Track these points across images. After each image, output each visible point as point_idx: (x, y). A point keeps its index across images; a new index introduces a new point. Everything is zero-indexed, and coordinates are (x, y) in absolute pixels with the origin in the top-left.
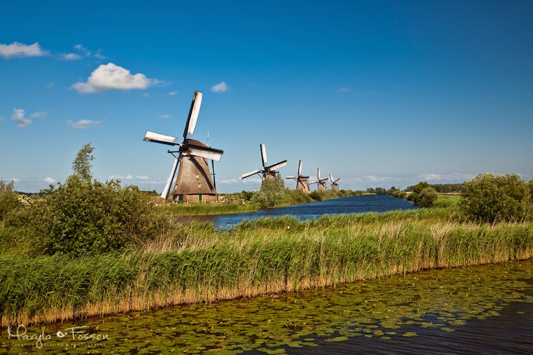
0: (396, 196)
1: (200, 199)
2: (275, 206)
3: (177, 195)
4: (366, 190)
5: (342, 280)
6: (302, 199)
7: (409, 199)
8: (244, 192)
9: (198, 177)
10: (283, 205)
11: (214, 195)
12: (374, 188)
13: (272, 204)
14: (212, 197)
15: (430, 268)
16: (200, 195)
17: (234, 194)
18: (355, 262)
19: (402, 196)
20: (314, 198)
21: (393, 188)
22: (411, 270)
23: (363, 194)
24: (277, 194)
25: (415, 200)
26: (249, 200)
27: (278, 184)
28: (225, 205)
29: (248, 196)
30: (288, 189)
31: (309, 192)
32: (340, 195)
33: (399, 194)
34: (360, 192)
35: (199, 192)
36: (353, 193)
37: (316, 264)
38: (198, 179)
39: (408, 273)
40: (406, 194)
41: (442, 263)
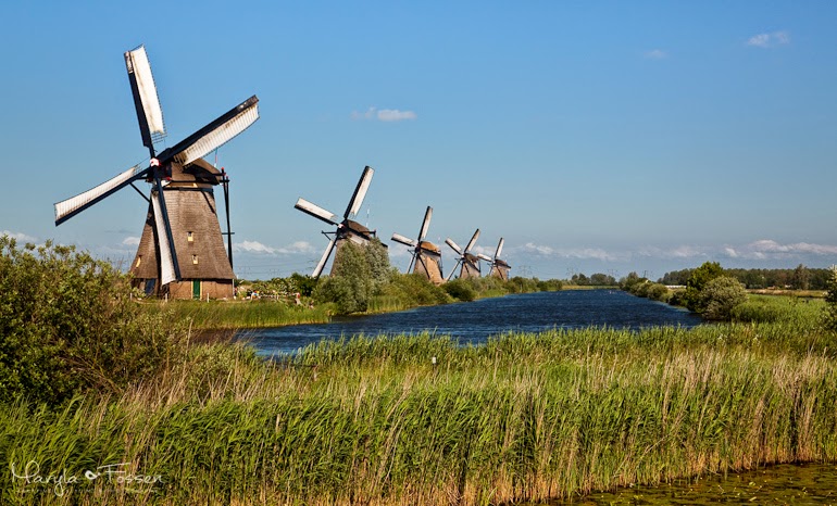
0: (643, 295)
1: (197, 290)
2: (369, 311)
3: (142, 280)
4: (570, 279)
5: (587, 486)
6: (430, 296)
7: (674, 301)
8: (295, 276)
9: (190, 239)
10: (388, 309)
11: (229, 282)
12: (588, 275)
13: (363, 306)
14: (223, 288)
15: (777, 462)
16: (197, 281)
17: (274, 281)
18: (613, 442)
19: (657, 295)
20: (455, 295)
21: (632, 276)
22: (737, 465)
23: (564, 288)
24: (373, 282)
25: (691, 303)
26: (308, 295)
27: (375, 259)
28: (254, 305)
29: (306, 286)
30: (396, 270)
31: (444, 282)
32: (513, 290)
33: (650, 290)
34: (558, 284)
35: (194, 274)
36: (542, 285)
37: (527, 447)
38: (191, 244)
39: (730, 471)
40: (666, 291)
41: (807, 451)
